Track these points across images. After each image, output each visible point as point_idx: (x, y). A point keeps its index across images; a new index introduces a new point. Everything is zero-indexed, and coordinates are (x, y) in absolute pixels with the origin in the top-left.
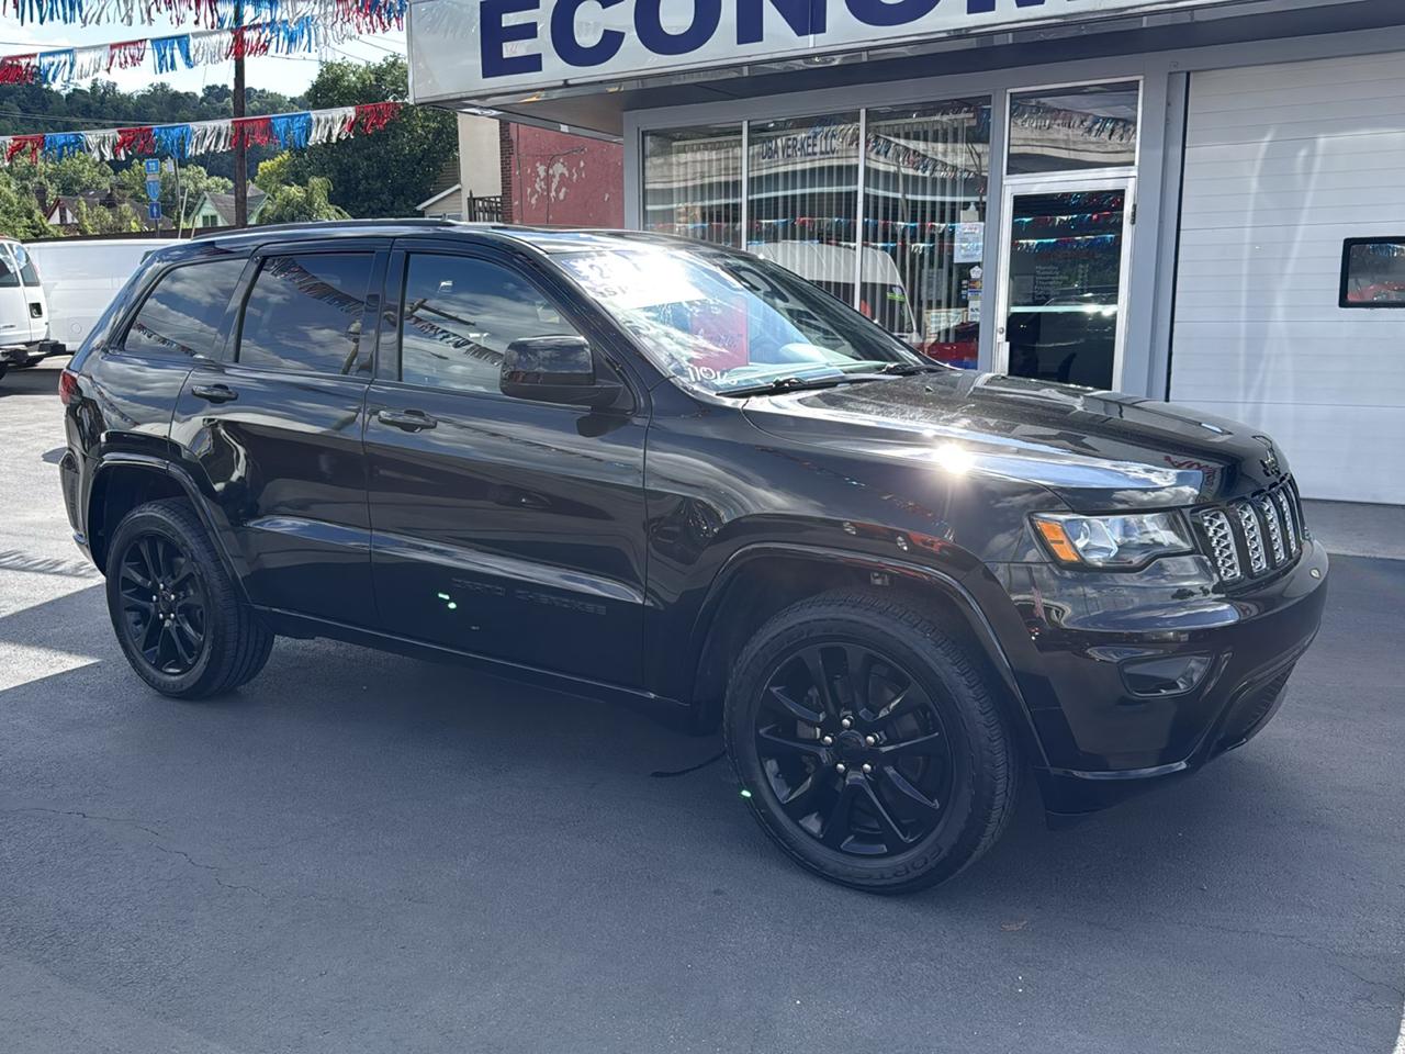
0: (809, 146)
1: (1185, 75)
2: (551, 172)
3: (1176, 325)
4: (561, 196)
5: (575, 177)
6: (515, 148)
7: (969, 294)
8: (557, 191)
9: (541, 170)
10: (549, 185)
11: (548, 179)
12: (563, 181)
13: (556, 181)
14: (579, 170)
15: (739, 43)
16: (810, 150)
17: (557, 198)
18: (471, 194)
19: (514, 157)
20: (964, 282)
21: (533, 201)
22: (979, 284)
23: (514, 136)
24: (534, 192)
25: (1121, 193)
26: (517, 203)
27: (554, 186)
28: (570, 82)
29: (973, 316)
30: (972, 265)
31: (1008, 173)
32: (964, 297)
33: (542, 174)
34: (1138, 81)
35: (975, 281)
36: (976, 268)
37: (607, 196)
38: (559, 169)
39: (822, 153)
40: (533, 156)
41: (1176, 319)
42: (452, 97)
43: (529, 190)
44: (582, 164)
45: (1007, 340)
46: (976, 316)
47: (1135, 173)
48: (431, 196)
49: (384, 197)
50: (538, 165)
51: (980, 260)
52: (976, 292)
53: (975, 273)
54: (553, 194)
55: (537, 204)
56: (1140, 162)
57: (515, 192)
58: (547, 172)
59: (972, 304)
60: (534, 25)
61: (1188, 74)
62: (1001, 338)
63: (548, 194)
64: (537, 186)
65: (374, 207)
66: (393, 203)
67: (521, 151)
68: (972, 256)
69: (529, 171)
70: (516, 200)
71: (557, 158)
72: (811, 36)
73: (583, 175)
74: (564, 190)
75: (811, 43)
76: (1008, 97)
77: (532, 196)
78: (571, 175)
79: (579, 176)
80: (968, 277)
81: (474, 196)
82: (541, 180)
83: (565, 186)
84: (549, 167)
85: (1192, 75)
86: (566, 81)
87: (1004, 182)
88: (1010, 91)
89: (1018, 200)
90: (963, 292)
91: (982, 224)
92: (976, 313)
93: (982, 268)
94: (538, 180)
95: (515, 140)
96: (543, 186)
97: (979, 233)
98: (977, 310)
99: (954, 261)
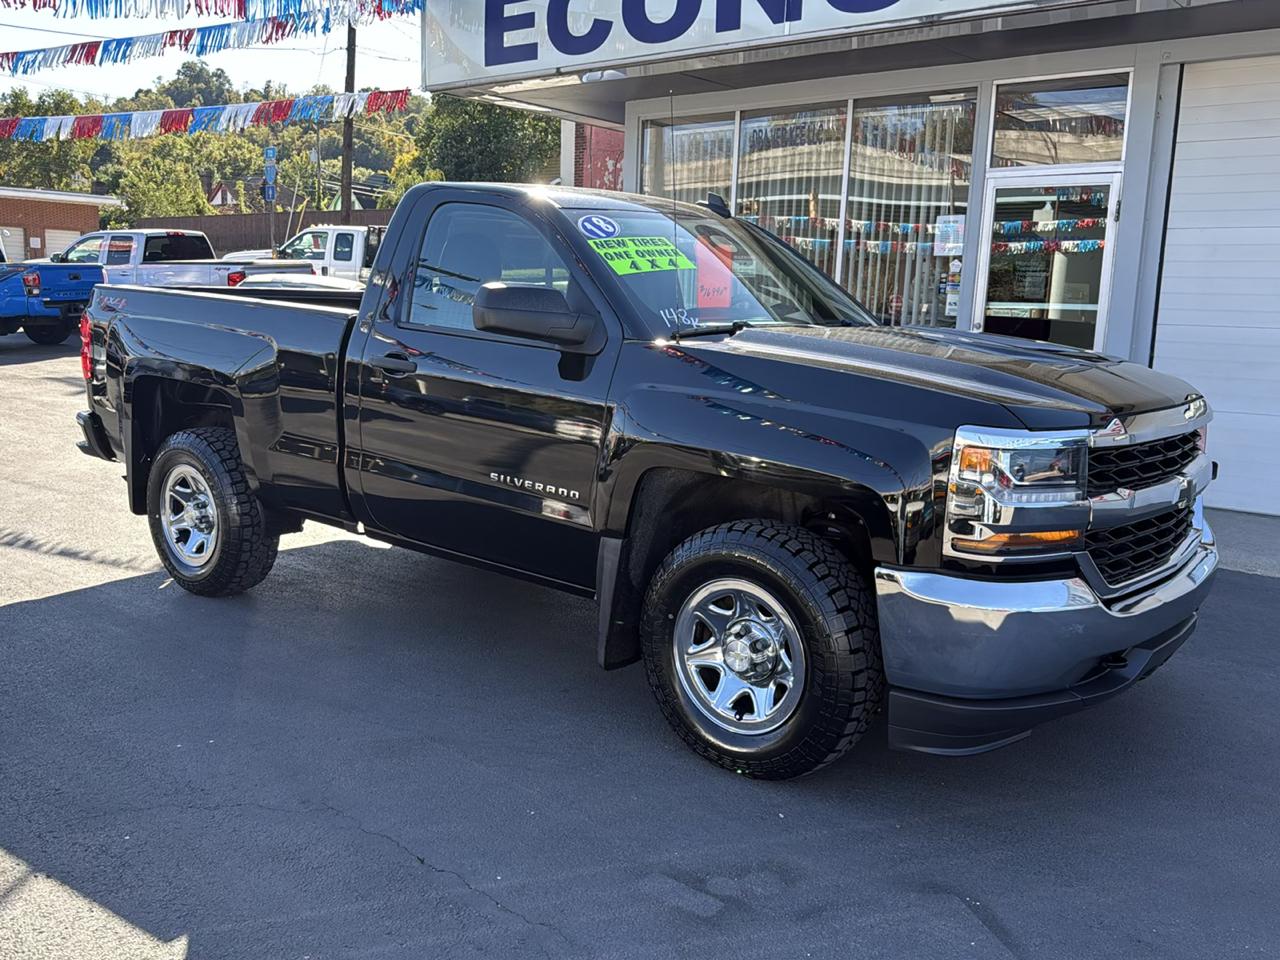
0: (797, 136)
1: (1179, 66)
2: (618, 166)
3: (1158, 327)
6: (588, 141)
7: (948, 288)
9: (610, 164)
10: (616, 178)
11: (615, 172)
15: (717, 31)
16: (798, 140)
19: (587, 153)
20: (943, 275)
22: (957, 278)
23: (587, 133)
24: (603, 183)
25: (1106, 189)
27: (621, 179)
28: (562, 70)
29: (950, 310)
30: (952, 258)
31: (991, 166)
32: (942, 291)
33: (611, 168)
34: (1128, 73)
35: (954, 274)
40: (604, 151)
41: (1159, 322)
42: (458, 85)
43: (598, 182)
46: (954, 310)
47: (1121, 169)
50: (607, 159)
51: (960, 254)
52: (956, 285)
53: (954, 266)
56: (1126, 158)
58: (615, 165)
59: (950, 298)
60: (532, 15)
61: (1182, 66)
64: (606, 179)
67: (592, 147)
68: (953, 249)
69: (599, 165)
72: (787, 24)
75: (787, 30)
76: (994, 88)
80: (947, 270)
82: (609, 173)
84: (618, 161)
85: (1186, 67)
86: (558, 69)
87: (987, 176)
88: (996, 82)
89: (999, 192)
90: (942, 286)
91: (964, 216)
92: (954, 307)
93: (961, 261)
94: (607, 173)
95: (588, 137)
96: (612, 179)
97: (961, 227)
98: (955, 304)
99: (935, 254)
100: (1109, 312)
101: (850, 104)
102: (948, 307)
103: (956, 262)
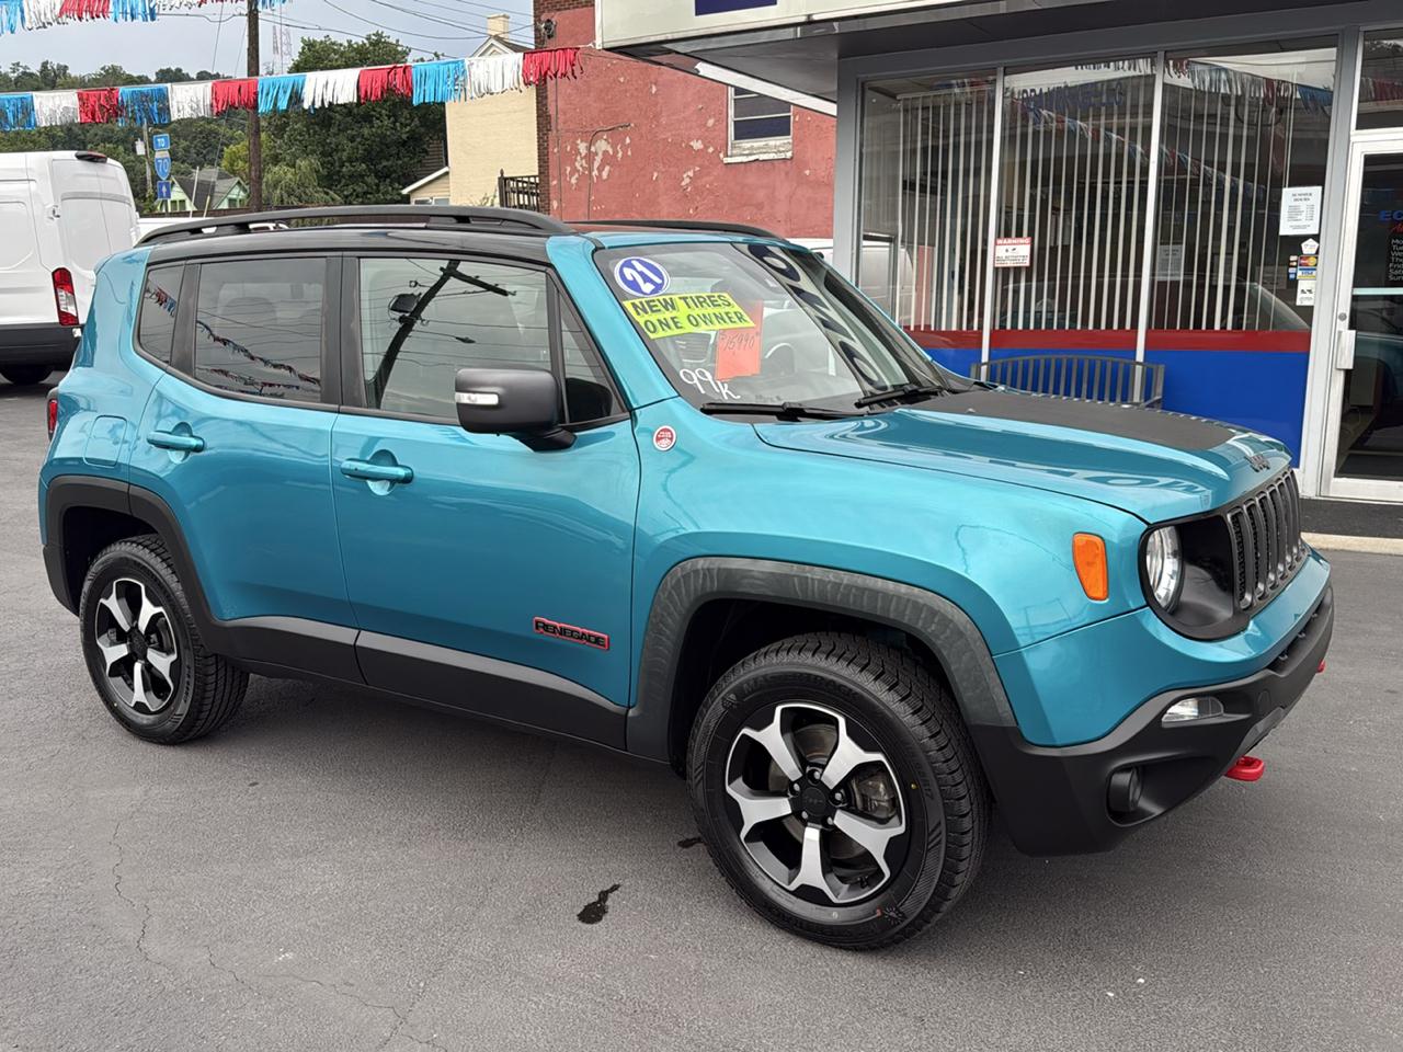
2: (593, 149)
4: (605, 175)
5: (620, 155)
6: (553, 124)
7: (1299, 273)
8: (600, 170)
9: (582, 147)
10: (591, 164)
11: (590, 157)
12: (608, 159)
13: (598, 160)
14: (624, 147)
17: (599, 177)
18: (502, 173)
19: (552, 134)
20: (1293, 258)
21: (573, 181)
22: (1312, 261)
23: (552, 110)
24: (574, 170)
26: (555, 182)
27: (596, 165)
28: (816, 18)
29: (1304, 298)
30: (1305, 238)
31: (1357, 129)
32: (1292, 276)
33: (583, 151)
35: (1308, 257)
36: (1311, 242)
37: (655, 175)
38: (602, 146)
40: (573, 132)
42: (652, 39)
43: (569, 169)
44: (628, 141)
45: (1351, 327)
46: (1308, 299)
48: (416, 180)
49: (369, 180)
50: (579, 142)
51: (1316, 232)
52: (1308, 270)
53: (1308, 247)
54: (595, 173)
55: (577, 184)
57: (553, 171)
58: (589, 148)
59: (1302, 285)
62: (1343, 325)
63: (590, 173)
64: (577, 165)
65: (359, 190)
66: (377, 185)
67: (559, 127)
68: (1305, 227)
69: (568, 149)
70: (554, 178)
71: (599, 134)
73: (629, 153)
74: (607, 168)
76: (1360, 35)
77: (571, 175)
78: (616, 152)
79: (625, 154)
80: (1299, 252)
81: (505, 175)
82: (582, 159)
83: (608, 164)
84: (591, 143)
86: (809, 16)
87: (1353, 139)
88: (1363, 29)
89: (1370, 160)
90: (1291, 270)
91: (1320, 188)
92: (1308, 295)
93: (1318, 241)
94: (579, 158)
95: (553, 117)
96: (585, 165)
97: (1316, 200)
98: (1310, 291)
99: (1281, 234)
101: (1161, 54)
102: (1299, 295)
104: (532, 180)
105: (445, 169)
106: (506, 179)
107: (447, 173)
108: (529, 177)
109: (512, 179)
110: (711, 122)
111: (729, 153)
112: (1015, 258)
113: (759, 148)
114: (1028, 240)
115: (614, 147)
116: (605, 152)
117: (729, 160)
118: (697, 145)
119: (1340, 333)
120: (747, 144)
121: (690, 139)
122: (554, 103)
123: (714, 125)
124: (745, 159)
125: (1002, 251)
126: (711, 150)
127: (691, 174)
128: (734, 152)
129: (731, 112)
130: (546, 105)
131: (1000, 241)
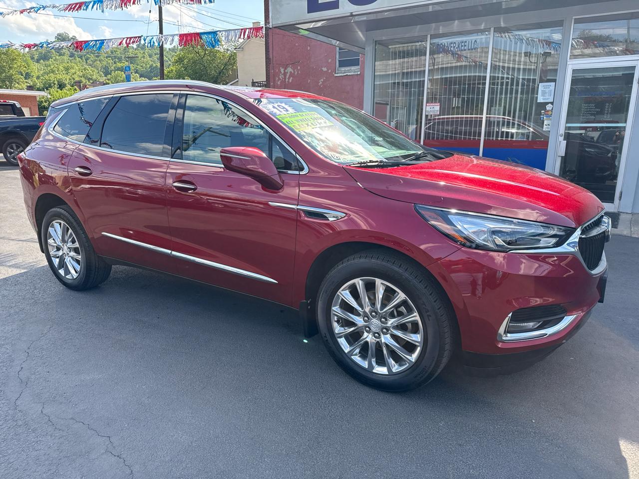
0: (462, 46)
2: (286, 71)
4: (290, 81)
5: (296, 73)
6: (271, 61)
7: (545, 118)
8: (289, 79)
9: (282, 70)
10: (285, 76)
11: (285, 74)
12: (291, 75)
13: (288, 75)
14: (298, 70)
16: (463, 48)
17: (288, 82)
18: (253, 80)
19: (271, 65)
20: (543, 111)
21: (279, 83)
22: (550, 113)
23: (271, 57)
24: (279, 79)
25: (634, 68)
26: (272, 84)
27: (287, 77)
28: (354, 14)
29: (546, 128)
30: (548, 103)
31: (570, 58)
32: (542, 119)
33: (282, 72)
35: (548, 111)
37: (309, 81)
38: (289, 70)
39: (469, 50)
40: (279, 64)
42: (291, 23)
43: (277, 79)
44: (299, 68)
45: (565, 140)
46: (548, 128)
48: (227, 84)
50: (281, 68)
51: (552, 101)
52: (549, 116)
53: (549, 107)
54: (287, 80)
57: (272, 80)
58: (284, 71)
59: (546, 122)
62: (561, 139)
63: (285, 80)
64: (280, 77)
67: (274, 62)
68: (547, 99)
69: (277, 71)
71: (288, 65)
73: (300, 72)
74: (291, 78)
76: (573, 20)
77: (278, 80)
78: (294, 72)
79: (298, 73)
80: (545, 109)
82: (282, 74)
83: (292, 76)
84: (285, 69)
86: (351, 13)
87: (568, 63)
88: (574, 18)
89: (575, 71)
90: (541, 116)
91: (554, 83)
92: (548, 126)
93: (553, 105)
95: (272, 59)
96: (283, 77)
97: (552, 88)
99: (538, 102)
100: (633, 127)
101: (492, 29)
102: (545, 126)
103: (550, 105)
104: (264, 83)
105: (237, 80)
106: (254, 82)
107: (238, 81)
108: (263, 82)
109: (256, 82)
110: (330, 61)
111: (337, 72)
112: (434, 111)
113: (348, 70)
114: (439, 104)
115: (294, 70)
116: (291, 72)
117: (336, 75)
118: (325, 69)
119: (560, 141)
120: (343, 69)
121: (322, 67)
122: (272, 54)
123: (331, 62)
124: (343, 75)
125: (428, 108)
126: (330, 71)
127: (322, 80)
128: (339, 72)
129: (337, 57)
130: (269, 54)
131: (428, 105)
